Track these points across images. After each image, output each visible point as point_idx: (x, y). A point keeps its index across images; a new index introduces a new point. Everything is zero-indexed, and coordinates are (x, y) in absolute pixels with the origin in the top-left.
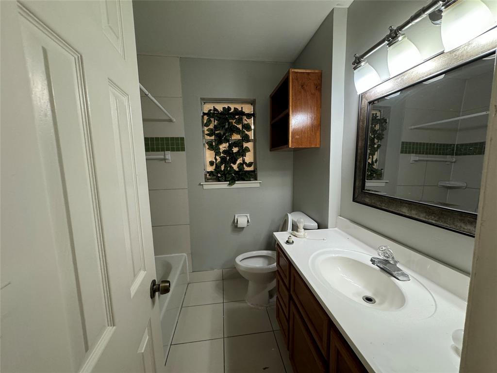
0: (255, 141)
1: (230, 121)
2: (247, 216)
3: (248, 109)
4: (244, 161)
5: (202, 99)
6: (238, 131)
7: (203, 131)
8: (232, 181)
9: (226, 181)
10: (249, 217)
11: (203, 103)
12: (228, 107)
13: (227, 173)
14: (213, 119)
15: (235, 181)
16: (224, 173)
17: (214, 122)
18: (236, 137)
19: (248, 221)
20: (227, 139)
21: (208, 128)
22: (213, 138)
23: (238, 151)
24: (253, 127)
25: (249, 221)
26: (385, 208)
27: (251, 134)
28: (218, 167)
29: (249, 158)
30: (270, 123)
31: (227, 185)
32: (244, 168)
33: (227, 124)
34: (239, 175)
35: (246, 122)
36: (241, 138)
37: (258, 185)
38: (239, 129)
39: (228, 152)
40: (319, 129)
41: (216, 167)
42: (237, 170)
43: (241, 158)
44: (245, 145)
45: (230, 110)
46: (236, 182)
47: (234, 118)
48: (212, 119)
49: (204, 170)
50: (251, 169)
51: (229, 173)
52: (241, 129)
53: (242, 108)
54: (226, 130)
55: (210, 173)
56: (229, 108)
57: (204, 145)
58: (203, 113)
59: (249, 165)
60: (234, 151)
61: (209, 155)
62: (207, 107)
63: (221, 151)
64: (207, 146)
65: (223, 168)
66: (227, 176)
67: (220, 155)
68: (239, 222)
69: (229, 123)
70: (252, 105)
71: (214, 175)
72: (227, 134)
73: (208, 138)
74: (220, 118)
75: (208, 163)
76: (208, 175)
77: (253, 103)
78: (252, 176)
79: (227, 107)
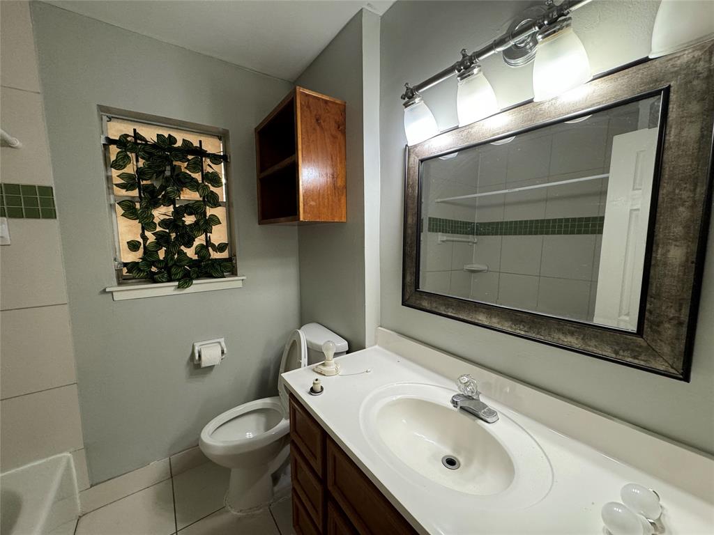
0: (229, 205)
1: (175, 163)
2: (219, 343)
3: (212, 146)
4: (208, 241)
5: (102, 109)
6: (194, 185)
7: (109, 179)
8: (186, 280)
9: (170, 280)
10: (223, 344)
11: (105, 118)
12: (169, 135)
13: (173, 265)
14: (134, 155)
15: (192, 279)
16: (167, 264)
17: (137, 161)
18: (189, 195)
19: (223, 352)
20: (170, 199)
21: (121, 172)
22: (135, 193)
23: (196, 223)
24: (224, 181)
25: (225, 352)
26: (452, 315)
27: (221, 193)
28: (149, 253)
29: (218, 235)
30: (258, 176)
31: (173, 288)
32: (210, 255)
33: (168, 168)
34: (199, 267)
35: (210, 170)
36: (201, 199)
37: (239, 284)
38: (197, 181)
39: (173, 223)
40: (345, 194)
41: (145, 253)
42: (196, 257)
43: (203, 236)
44: (210, 211)
45: (175, 143)
46: (194, 282)
47: (184, 159)
48: (132, 156)
49: (115, 260)
50: (225, 255)
51: (178, 264)
52: (200, 182)
53: (200, 142)
54: (167, 179)
55: (132, 267)
56: (172, 140)
57: (112, 206)
58: (108, 139)
59: (221, 248)
60: (187, 223)
61: (128, 230)
62: (117, 129)
63: (157, 221)
64: (120, 210)
65: (162, 254)
66: (173, 270)
67: (155, 228)
68: (203, 358)
69: (174, 168)
70: (220, 139)
71: (140, 271)
72: (169, 189)
73: (123, 192)
74: (151, 155)
75: (124, 246)
76: (125, 270)
77: (222, 136)
78: (226, 268)
79: (167, 136)
